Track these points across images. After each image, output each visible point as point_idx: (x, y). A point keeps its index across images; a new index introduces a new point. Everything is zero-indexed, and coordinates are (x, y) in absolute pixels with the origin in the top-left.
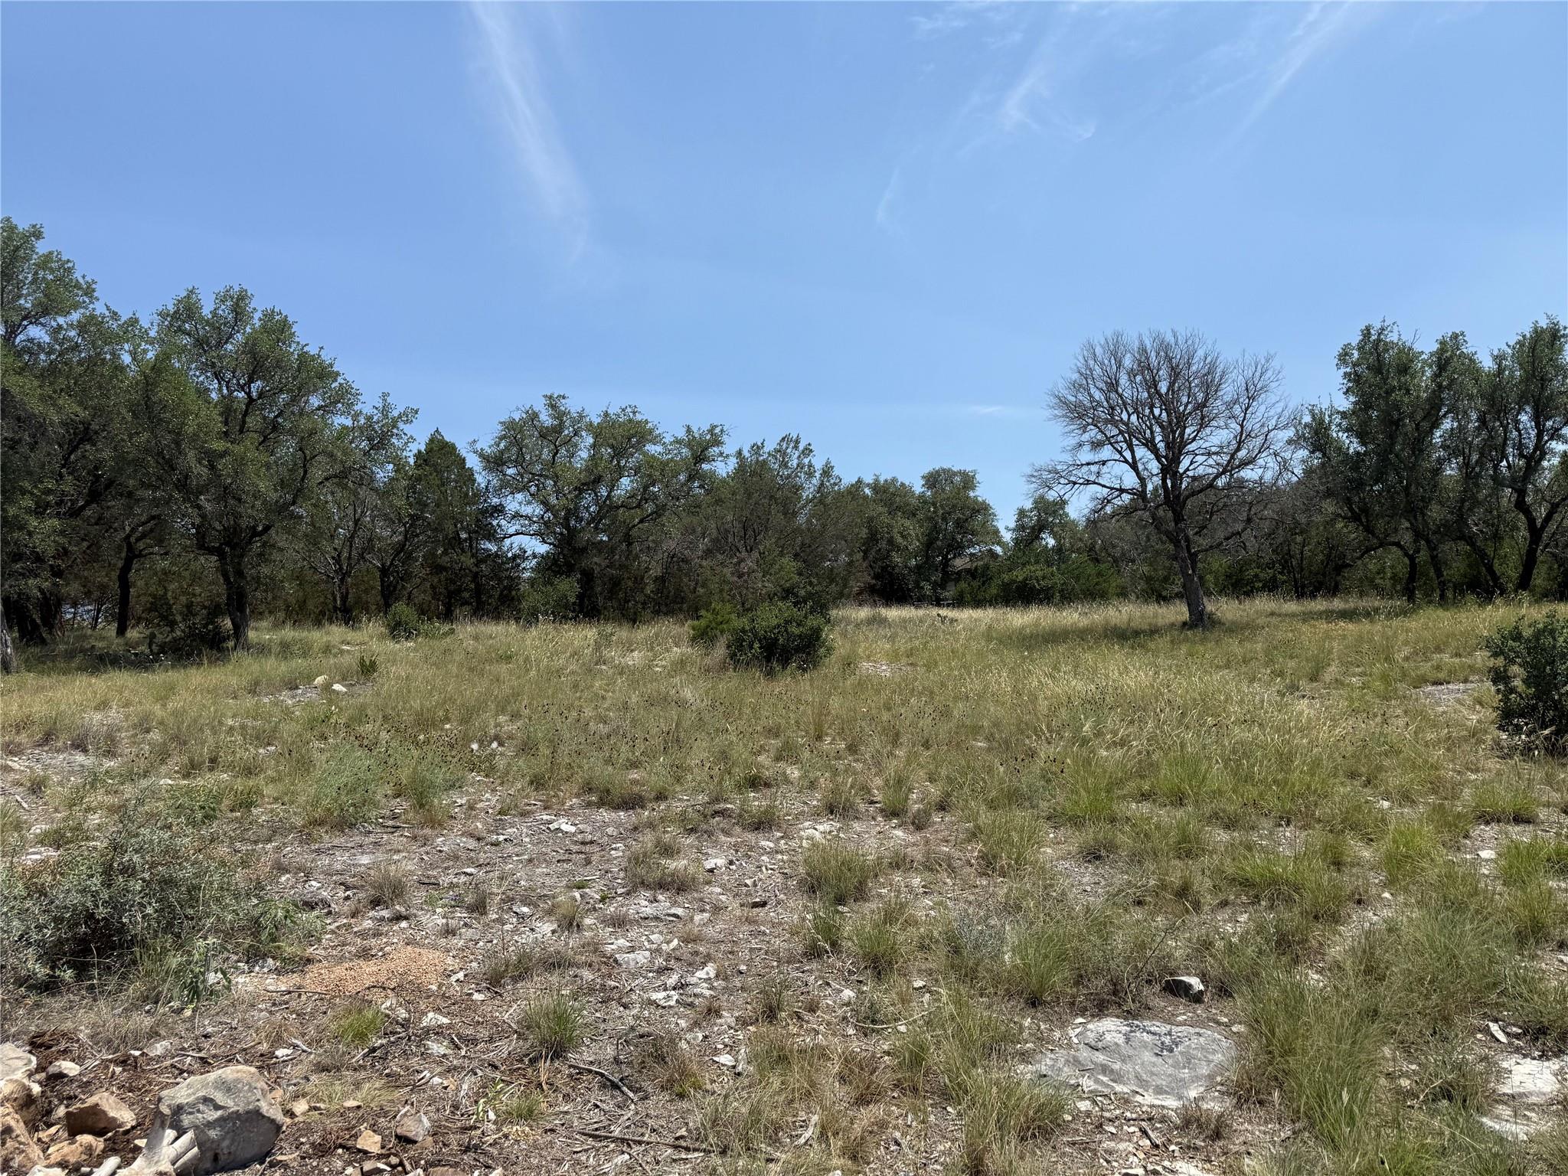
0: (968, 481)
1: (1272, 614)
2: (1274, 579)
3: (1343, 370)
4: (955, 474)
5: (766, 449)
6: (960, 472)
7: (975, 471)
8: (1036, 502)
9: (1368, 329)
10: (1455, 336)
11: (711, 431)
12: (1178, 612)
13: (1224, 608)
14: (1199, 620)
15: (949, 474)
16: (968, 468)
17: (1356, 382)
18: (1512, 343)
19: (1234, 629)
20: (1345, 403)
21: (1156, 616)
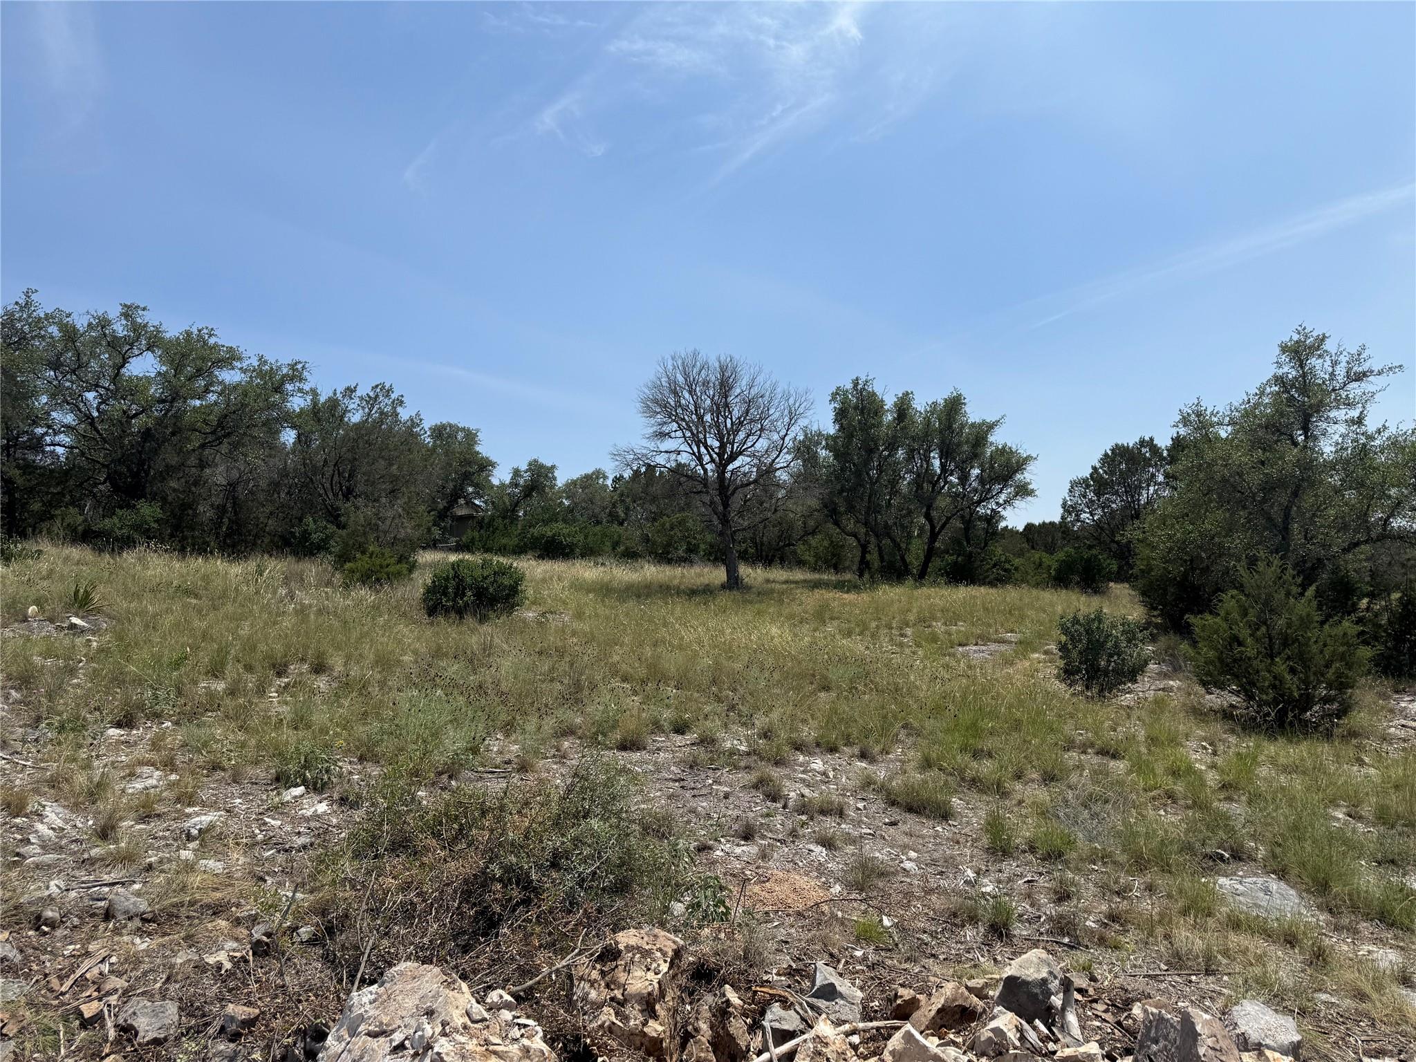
0: (471, 437)
1: (786, 582)
2: (746, 551)
3: (833, 406)
4: (458, 429)
5: (359, 393)
6: (464, 429)
7: (478, 431)
8: (530, 464)
9: (857, 379)
10: (907, 394)
11: (293, 367)
12: (719, 575)
13: (751, 574)
14: (734, 583)
15: (455, 429)
16: (472, 426)
17: (841, 415)
18: (930, 403)
19: (764, 594)
20: (831, 429)
21: (683, 576)
